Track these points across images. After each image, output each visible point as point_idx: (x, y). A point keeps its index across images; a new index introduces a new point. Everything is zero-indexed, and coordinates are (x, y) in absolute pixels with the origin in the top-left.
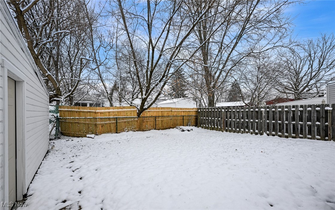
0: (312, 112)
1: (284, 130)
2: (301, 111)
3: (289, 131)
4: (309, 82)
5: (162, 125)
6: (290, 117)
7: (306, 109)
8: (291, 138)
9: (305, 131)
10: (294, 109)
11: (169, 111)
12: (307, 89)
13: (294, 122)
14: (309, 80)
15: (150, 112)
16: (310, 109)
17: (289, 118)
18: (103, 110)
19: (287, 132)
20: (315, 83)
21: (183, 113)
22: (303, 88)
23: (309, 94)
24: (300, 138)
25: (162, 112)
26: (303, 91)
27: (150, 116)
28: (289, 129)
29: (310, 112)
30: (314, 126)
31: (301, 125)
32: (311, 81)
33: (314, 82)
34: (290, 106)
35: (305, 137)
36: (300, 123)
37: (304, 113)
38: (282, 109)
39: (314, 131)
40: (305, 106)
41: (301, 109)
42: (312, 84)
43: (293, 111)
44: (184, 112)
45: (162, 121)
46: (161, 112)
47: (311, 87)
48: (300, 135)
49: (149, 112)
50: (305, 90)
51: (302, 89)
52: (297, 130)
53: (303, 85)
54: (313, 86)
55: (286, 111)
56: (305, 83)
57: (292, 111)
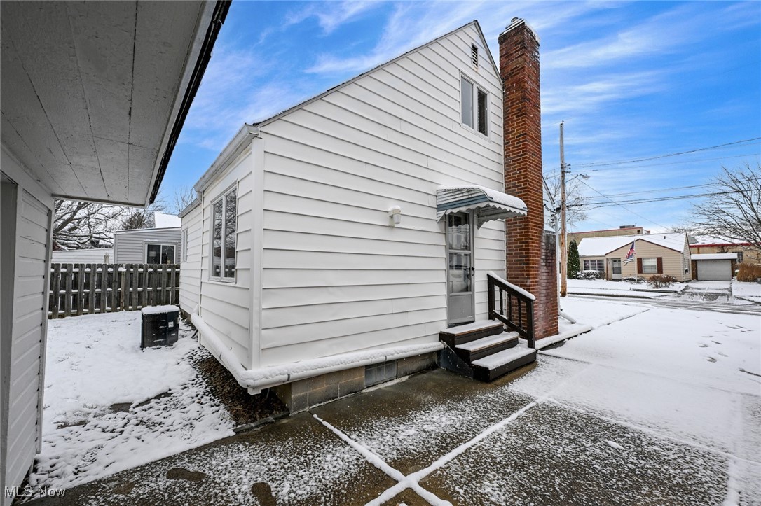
0: (103, 274)
1: (57, 306)
2: (88, 274)
3: (66, 306)
4: (75, 213)
6: (69, 283)
7: (95, 270)
8: (69, 317)
9: (92, 303)
10: (77, 270)
12: (70, 225)
13: (76, 291)
14: (75, 208)
16: (100, 270)
17: (67, 285)
19: (62, 307)
20: (86, 217)
22: (61, 221)
23: (74, 236)
24: (84, 314)
26: (62, 230)
28: (66, 303)
29: (100, 274)
30: (104, 295)
31: (87, 294)
32: (80, 211)
33: (84, 215)
34: (71, 265)
35: (92, 312)
36: (85, 290)
37: (91, 276)
38: (56, 270)
39: (104, 301)
40: (94, 265)
41: (88, 270)
42: (80, 216)
43: (76, 273)
47: (79, 223)
48: (84, 310)
50: (66, 228)
51: (59, 224)
52: (81, 303)
53: (62, 216)
54: (83, 222)
55: (62, 273)
56: (67, 213)
57: (74, 272)
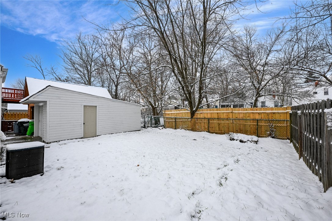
5: (219, 128)
11: (229, 113)
15: (203, 114)
18: (169, 112)
21: (251, 115)
25: (218, 113)
27: (203, 117)
44: (259, 114)
45: (219, 124)
46: (216, 114)
49: (201, 113)
